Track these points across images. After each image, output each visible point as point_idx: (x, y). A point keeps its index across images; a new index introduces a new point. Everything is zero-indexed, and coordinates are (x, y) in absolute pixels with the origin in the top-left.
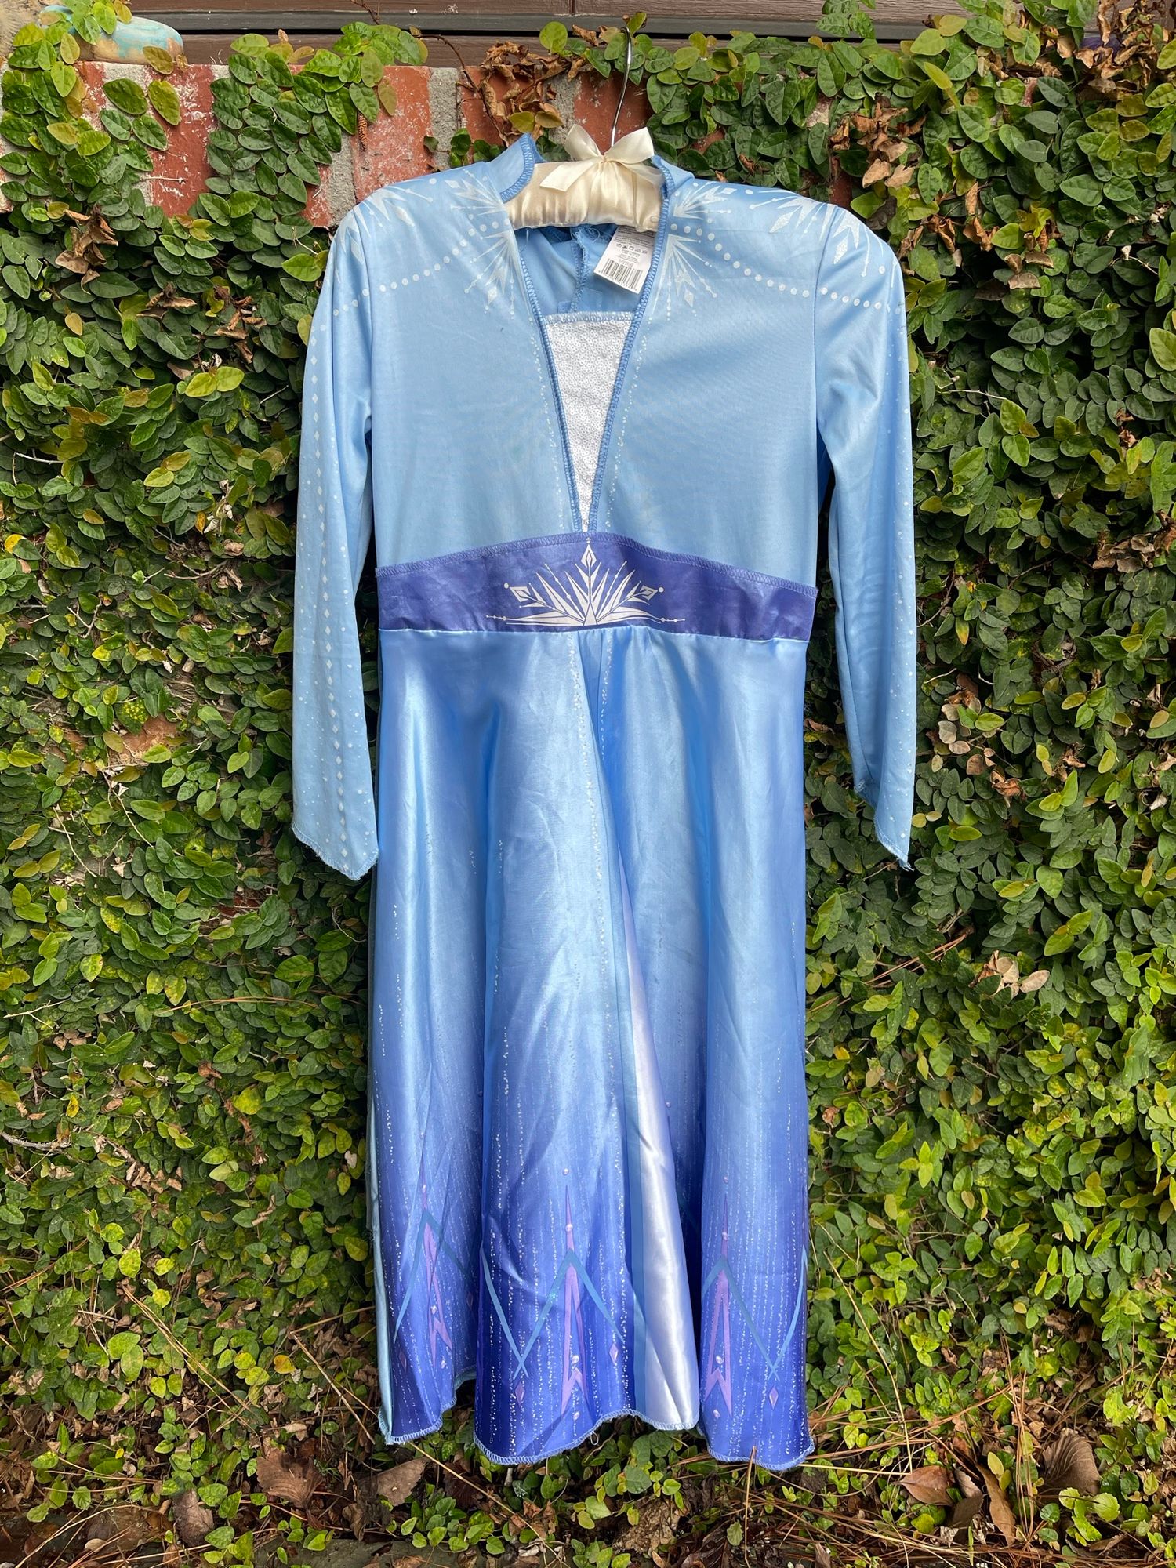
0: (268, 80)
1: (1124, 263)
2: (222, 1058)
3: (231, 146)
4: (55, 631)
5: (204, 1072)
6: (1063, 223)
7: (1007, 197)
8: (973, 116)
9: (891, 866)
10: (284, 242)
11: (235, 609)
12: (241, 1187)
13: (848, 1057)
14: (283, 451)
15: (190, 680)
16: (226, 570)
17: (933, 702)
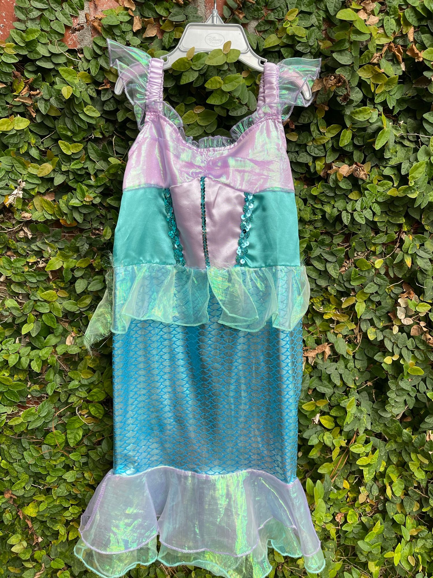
2: (17, 488)
3: (26, 6)
5: (7, 496)
7: (428, 35)
9: (369, 384)
10: (53, 54)
11: (28, 249)
12: (28, 556)
13: (348, 486)
14: (53, 165)
15: (5, 286)
16: (23, 228)
17: (391, 297)
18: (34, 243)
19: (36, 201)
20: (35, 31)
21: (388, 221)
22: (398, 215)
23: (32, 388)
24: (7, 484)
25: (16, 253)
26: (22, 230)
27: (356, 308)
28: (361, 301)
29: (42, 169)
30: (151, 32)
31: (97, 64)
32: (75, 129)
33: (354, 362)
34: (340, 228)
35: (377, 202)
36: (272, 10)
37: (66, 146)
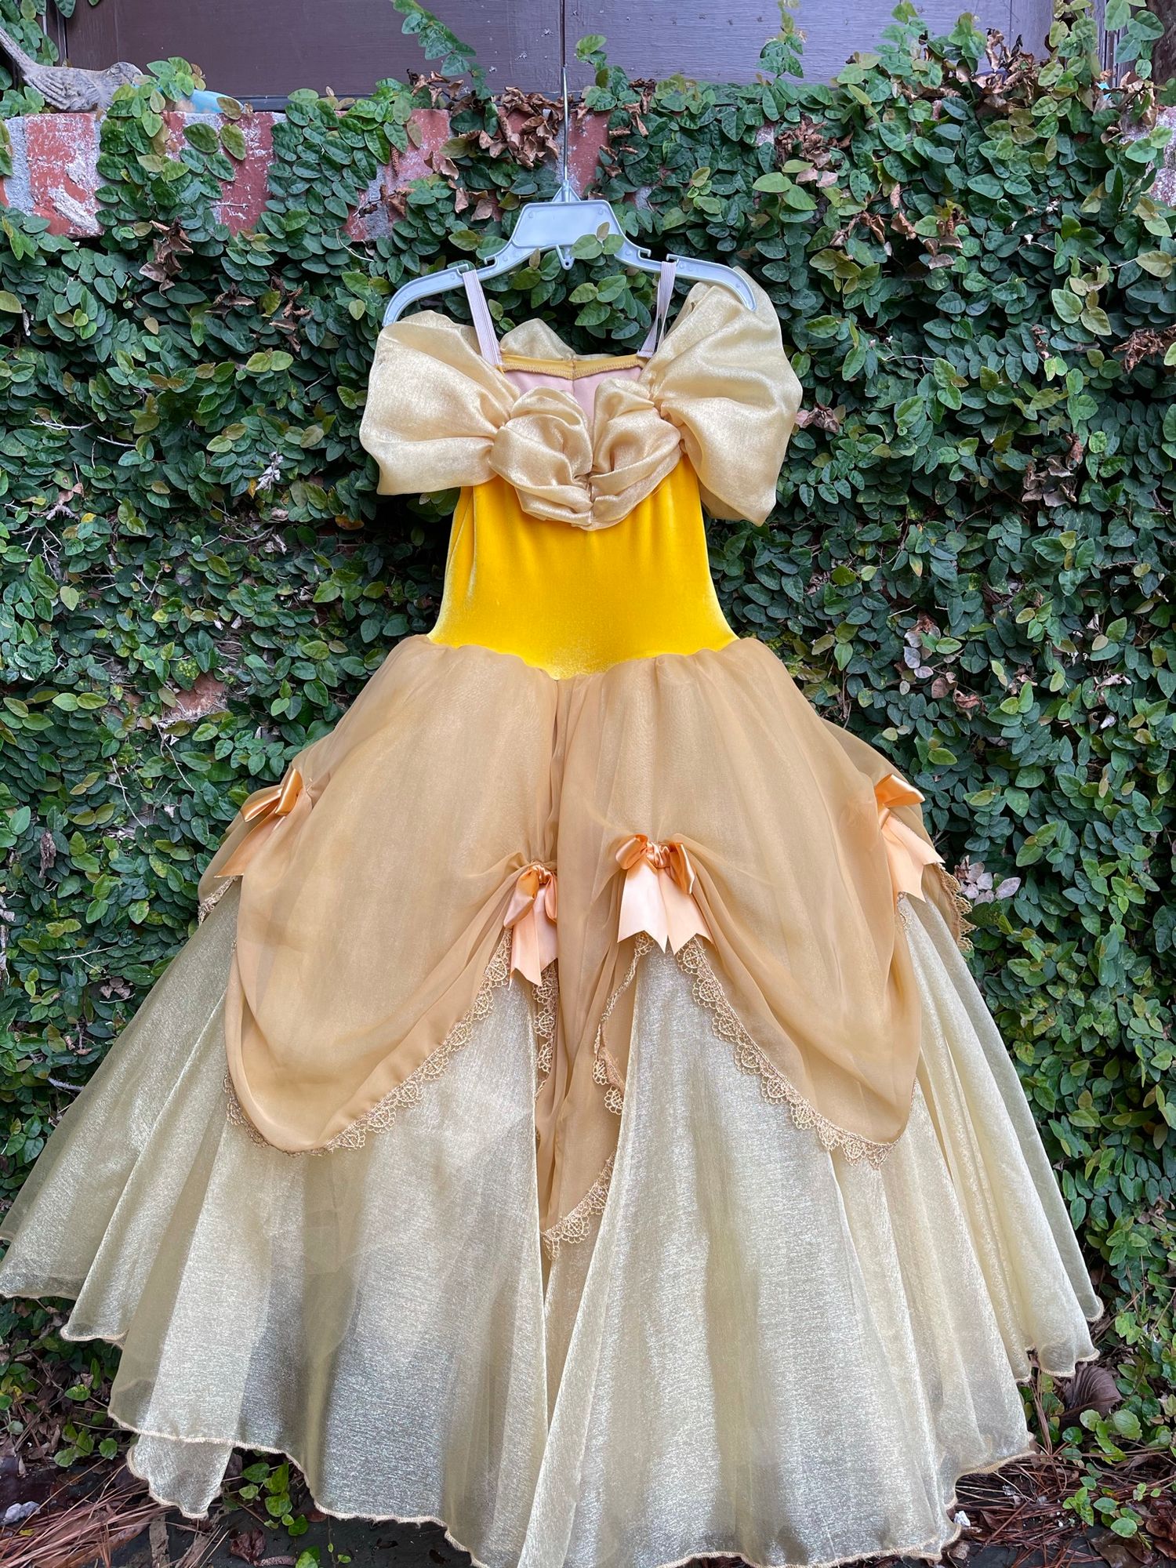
0: (318, 123)
1: (1028, 248)
3: (287, 174)
4: (120, 596)
6: (974, 215)
7: (925, 196)
8: (891, 131)
10: (328, 251)
11: (280, 571)
14: (324, 428)
16: (273, 535)
17: (898, 637)
18: (289, 561)
19: (296, 490)
20: (300, 215)
21: (882, 502)
25: (261, 580)
26: (271, 539)
27: (836, 653)
28: (844, 640)
29: (307, 435)
30: (484, 212)
31: (399, 263)
35: (856, 467)
36: (673, 170)
37: (348, 395)
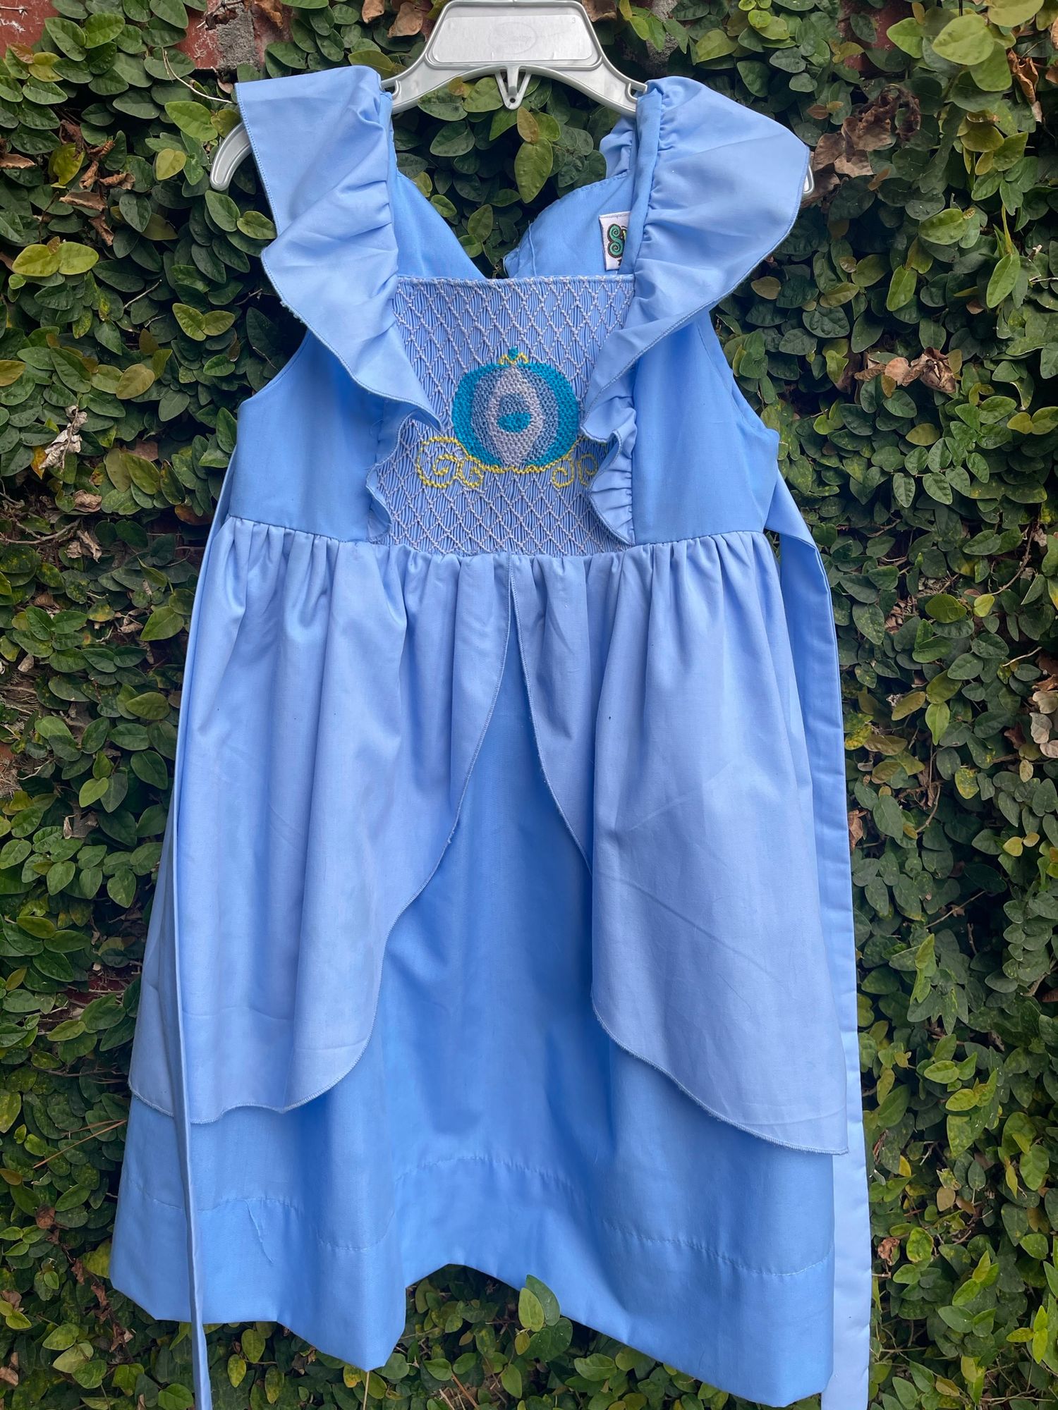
2: (67, 1205)
5: (44, 1223)
9: (957, 910)
10: (156, 82)
11: (92, 587)
12: (96, 1381)
13: (909, 1168)
14: (155, 369)
15: (32, 685)
16: (79, 532)
17: (1011, 691)
18: (105, 571)
19: (113, 464)
20: (110, 23)
21: (1006, 499)
22: (1027, 481)
23: (104, 948)
24: (43, 1197)
25: (61, 597)
26: (75, 538)
27: (928, 720)
28: (940, 700)
29: (128, 379)
32: (219, 272)
33: (920, 856)
34: (885, 518)
35: (979, 450)
37: (192, 317)
